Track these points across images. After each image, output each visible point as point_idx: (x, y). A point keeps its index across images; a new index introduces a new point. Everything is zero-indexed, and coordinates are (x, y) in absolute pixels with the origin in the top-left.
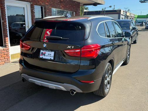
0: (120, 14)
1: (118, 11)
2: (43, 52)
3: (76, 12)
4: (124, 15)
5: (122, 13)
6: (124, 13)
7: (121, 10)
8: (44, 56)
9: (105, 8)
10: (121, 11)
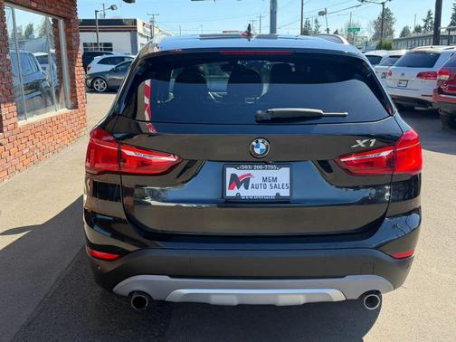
0: (136, 31)
1: (127, 23)
2: (239, 173)
3: (65, 19)
4: (144, 36)
5: (140, 29)
6: (144, 31)
7: (138, 20)
8: (246, 188)
9: (96, 11)
10: (135, 24)
